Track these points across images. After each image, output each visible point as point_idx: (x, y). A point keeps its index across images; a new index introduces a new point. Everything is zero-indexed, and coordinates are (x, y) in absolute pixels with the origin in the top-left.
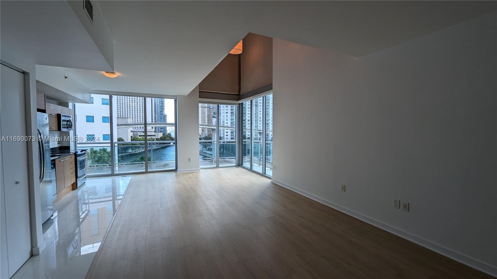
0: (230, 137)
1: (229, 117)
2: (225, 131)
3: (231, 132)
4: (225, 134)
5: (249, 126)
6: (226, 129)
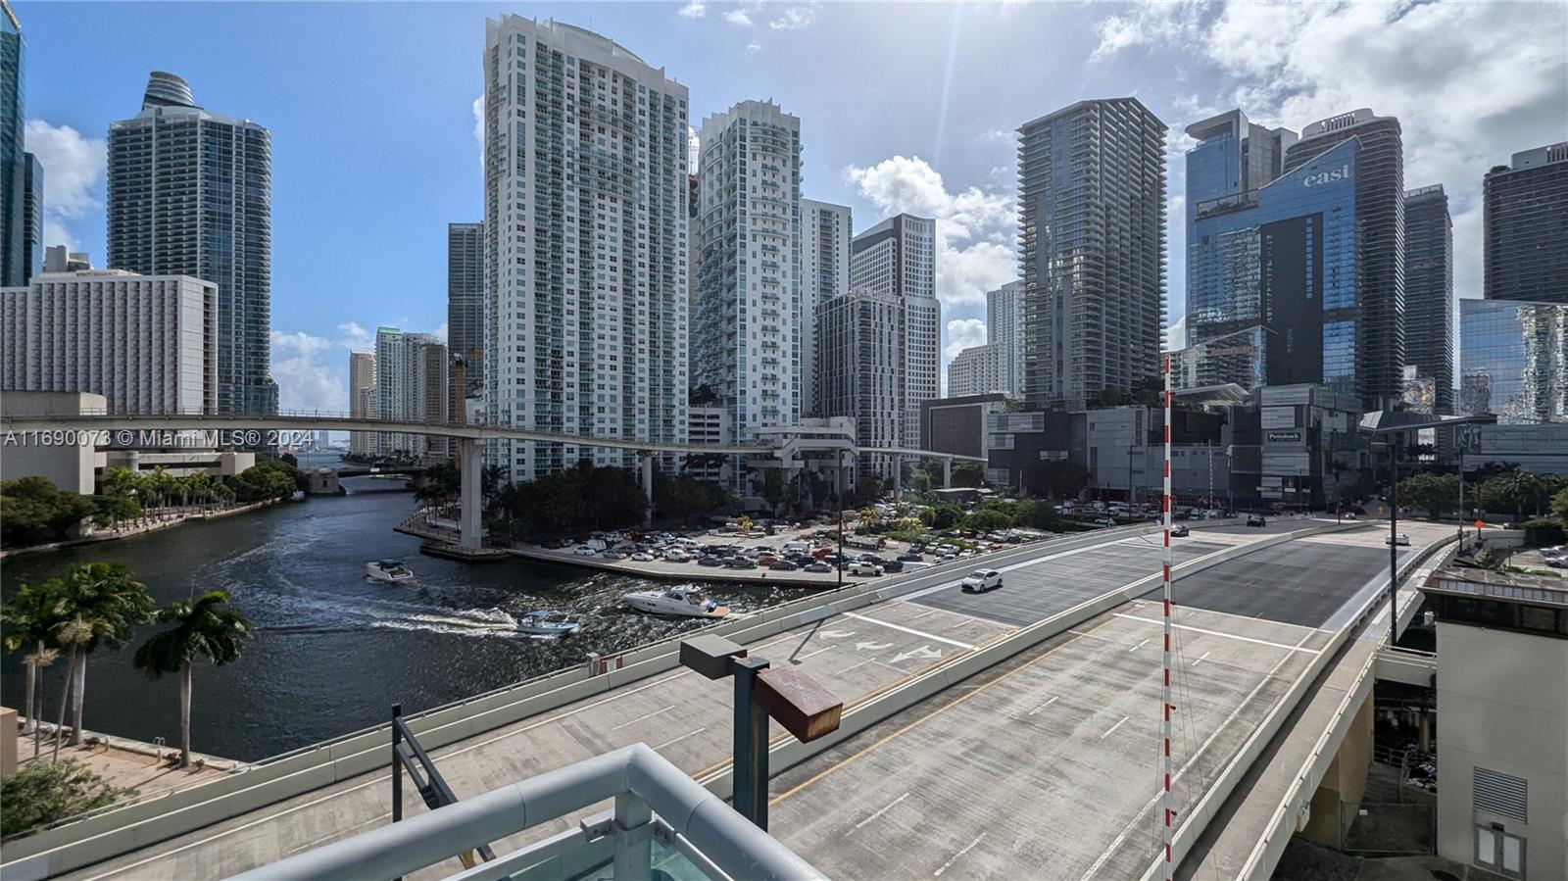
0: (533, 469)
1: (530, 396)
2: (515, 445)
3: (537, 450)
4: (515, 456)
5: (602, 430)
6: (519, 440)
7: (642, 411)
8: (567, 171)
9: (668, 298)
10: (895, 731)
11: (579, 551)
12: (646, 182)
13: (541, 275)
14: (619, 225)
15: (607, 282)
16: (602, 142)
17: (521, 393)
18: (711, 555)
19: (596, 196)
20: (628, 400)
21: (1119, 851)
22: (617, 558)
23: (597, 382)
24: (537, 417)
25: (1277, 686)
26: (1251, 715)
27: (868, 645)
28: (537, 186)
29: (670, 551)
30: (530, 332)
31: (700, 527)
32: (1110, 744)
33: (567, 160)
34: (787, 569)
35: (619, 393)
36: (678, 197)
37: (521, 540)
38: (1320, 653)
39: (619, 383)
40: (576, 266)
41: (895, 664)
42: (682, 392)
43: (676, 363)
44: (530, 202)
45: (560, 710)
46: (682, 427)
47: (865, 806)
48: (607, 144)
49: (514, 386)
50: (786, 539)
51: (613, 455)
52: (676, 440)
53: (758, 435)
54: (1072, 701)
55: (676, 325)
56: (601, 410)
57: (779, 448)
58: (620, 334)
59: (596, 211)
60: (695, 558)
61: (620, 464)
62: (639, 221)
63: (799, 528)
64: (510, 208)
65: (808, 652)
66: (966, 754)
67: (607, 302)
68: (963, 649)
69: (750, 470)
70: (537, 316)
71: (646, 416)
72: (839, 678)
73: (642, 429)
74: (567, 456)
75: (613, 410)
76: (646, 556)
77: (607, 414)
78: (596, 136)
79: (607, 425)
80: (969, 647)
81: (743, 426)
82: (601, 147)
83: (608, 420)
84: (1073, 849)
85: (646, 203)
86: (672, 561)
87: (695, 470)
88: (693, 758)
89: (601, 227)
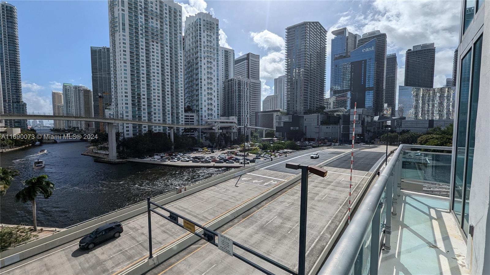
0: (132, 133)
1: (130, 108)
2: (125, 125)
3: (133, 127)
4: (125, 129)
5: (155, 120)
6: (127, 124)
7: (169, 114)
8: (140, 32)
9: (177, 77)
10: (270, 202)
11: (152, 159)
12: (168, 37)
13: (132, 68)
14: (159, 52)
15: (156, 71)
16: (152, 23)
17: (127, 108)
18: (196, 159)
19: (151, 41)
20: (164, 110)
21: (331, 224)
22: (165, 161)
23: (153, 104)
24: (133, 116)
25: (361, 185)
26: (355, 193)
27: (256, 181)
28: (130, 37)
29: (183, 158)
30: (129, 87)
31: (190, 151)
32: (324, 201)
33: (140, 28)
34: (221, 163)
35: (161, 108)
36: (179, 44)
37: (130, 157)
38: (370, 177)
39: (161, 105)
40: (145, 65)
41: (265, 186)
42: (182, 108)
43: (180, 99)
44: (128, 42)
45: (171, 203)
46: (182, 119)
47: (267, 219)
48: (154, 24)
49: (124, 105)
50: (218, 154)
51: (160, 129)
52: (180, 124)
53: (207, 122)
54: (313, 192)
55: (180, 86)
56: (155, 113)
57: (214, 126)
58: (160, 88)
59: (151, 47)
60: (191, 160)
61: (162, 131)
62: (166, 51)
63: (221, 151)
64: (120, 44)
65: (240, 184)
66: (289, 206)
67: (156, 78)
68: (282, 181)
69: (204, 133)
70: (131, 82)
71: (170, 116)
72: (251, 190)
73: (169, 120)
74: (144, 129)
75: (159, 114)
76: (175, 160)
77: (157, 115)
78: (150, 20)
79: (157, 119)
80: (284, 180)
81: (202, 119)
82: (152, 24)
83: (158, 117)
84: (320, 224)
85: (168, 45)
86: (184, 161)
87: (187, 133)
88: (216, 212)
89: (153, 52)
